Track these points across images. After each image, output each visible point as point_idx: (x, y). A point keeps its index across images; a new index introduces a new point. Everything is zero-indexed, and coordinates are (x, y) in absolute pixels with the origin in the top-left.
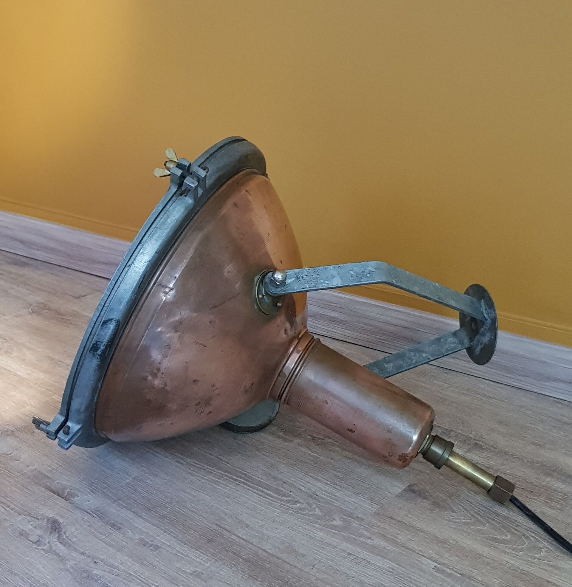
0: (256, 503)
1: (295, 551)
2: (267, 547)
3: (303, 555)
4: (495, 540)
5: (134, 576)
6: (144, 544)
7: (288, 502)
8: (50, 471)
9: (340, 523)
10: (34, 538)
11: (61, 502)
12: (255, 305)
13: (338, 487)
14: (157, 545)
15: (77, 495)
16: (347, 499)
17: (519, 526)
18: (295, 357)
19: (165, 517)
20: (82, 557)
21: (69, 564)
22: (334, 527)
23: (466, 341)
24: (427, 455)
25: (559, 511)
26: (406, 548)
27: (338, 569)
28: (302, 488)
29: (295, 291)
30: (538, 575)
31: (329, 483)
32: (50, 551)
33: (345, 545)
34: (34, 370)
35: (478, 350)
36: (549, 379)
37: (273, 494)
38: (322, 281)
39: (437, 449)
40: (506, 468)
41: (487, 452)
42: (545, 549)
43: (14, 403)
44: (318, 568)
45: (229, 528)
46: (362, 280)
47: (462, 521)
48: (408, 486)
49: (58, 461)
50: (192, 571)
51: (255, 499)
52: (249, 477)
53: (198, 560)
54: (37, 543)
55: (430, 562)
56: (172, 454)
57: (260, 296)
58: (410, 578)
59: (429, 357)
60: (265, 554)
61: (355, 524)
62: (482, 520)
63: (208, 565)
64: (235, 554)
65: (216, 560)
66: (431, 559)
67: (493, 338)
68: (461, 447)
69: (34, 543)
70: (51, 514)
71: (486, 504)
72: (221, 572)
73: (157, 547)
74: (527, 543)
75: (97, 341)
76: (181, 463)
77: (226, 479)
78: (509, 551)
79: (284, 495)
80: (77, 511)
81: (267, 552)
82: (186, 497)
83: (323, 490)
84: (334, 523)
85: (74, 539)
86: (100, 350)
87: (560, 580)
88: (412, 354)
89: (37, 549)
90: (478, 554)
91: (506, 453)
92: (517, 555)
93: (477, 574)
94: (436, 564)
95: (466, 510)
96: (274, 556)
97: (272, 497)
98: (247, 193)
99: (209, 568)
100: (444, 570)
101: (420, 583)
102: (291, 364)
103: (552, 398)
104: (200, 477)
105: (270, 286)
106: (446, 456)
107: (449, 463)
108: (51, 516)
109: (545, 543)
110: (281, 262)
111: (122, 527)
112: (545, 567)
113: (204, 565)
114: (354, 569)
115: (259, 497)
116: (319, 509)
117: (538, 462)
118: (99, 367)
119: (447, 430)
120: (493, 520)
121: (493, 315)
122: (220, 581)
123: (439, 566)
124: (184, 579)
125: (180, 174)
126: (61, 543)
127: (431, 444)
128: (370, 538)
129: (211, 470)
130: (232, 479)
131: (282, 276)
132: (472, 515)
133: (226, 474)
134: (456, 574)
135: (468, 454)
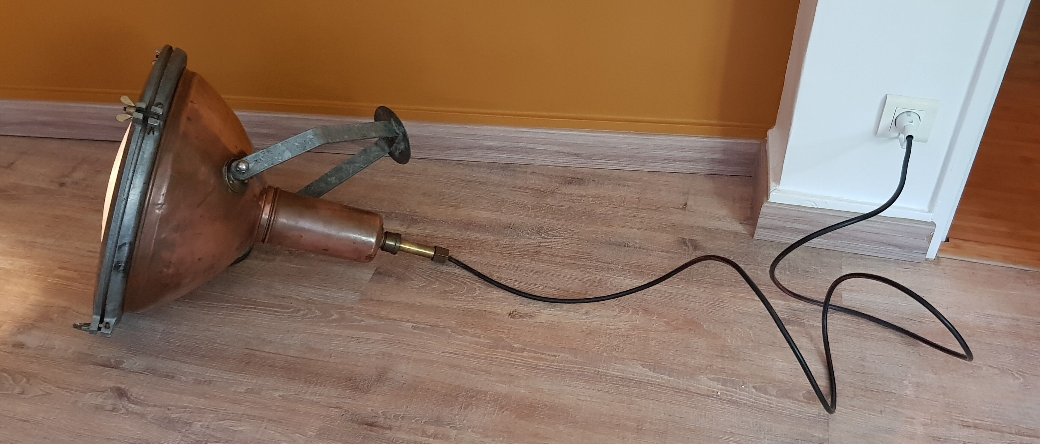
0: (269, 321)
1: (313, 349)
2: (292, 353)
3: (320, 350)
4: (445, 292)
5: (204, 409)
6: (200, 382)
7: (292, 312)
8: (89, 349)
9: (337, 316)
10: (109, 407)
11: (113, 372)
12: (229, 190)
13: (325, 288)
14: (210, 380)
15: (123, 362)
16: (335, 295)
17: (458, 276)
18: (267, 209)
19: (203, 356)
20: (156, 409)
21: (150, 417)
22: (334, 321)
23: (386, 148)
24: (384, 248)
25: (481, 256)
26: (389, 319)
27: (349, 351)
28: (298, 297)
29: (258, 172)
30: (478, 309)
31: (317, 287)
32: (128, 412)
33: (347, 332)
34: (13, 258)
35: (397, 153)
36: (449, 148)
37: (279, 310)
38: (276, 158)
39: (390, 243)
40: (438, 233)
41: (422, 223)
42: (478, 288)
43: (16, 297)
44: (334, 355)
45: (257, 349)
46: (307, 148)
47: (420, 286)
48: (376, 270)
49: (89, 338)
50: (246, 390)
51: (267, 318)
52: (255, 302)
53: (246, 380)
54: (114, 410)
55: (408, 324)
56: (183, 302)
57: (231, 182)
58: (398, 340)
59: (362, 165)
60: (292, 359)
61: (348, 313)
62: (433, 280)
63: (255, 381)
64: (270, 366)
65: (259, 376)
66: (408, 322)
67: (407, 146)
68: (403, 225)
69: (112, 411)
70: (111, 384)
71: (433, 267)
72: (267, 383)
73: (210, 382)
74: (466, 288)
75: (117, 262)
76: (194, 308)
77: (237, 309)
78: (456, 298)
79: (287, 308)
80: (132, 375)
81: (293, 357)
82: (212, 334)
83: (315, 294)
84: (333, 317)
85: (142, 397)
86: (122, 266)
87: (492, 307)
88: (348, 166)
89: (117, 415)
90: (438, 307)
91: (435, 220)
92: (462, 299)
93: (441, 322)
94: (412, 324)
95: (420, 276)
96: (299, 358)
97: (279, 312)
98: (193, 104)
99: (256, 383)
100: (419, 326)
101: (406, 341)
102: (265, 216)
103: (455, 162)
104: (214, 314)
105: (237, 174)
106: (398, 245)
107: (401, 248)
108: (112, 385)
109: (477, 284)
110: (236, 147)
111: (174, 375)
112: (480, 301)
113: (252, 383)
114: (359, 348)
115: (269, 316)
116: (318, 310)
117: (458, 221)
118: (123, 277)
119: (388, 213)
120: (440, 277)
121: (404, 130)
122: (269, 390)
123: (414, 325)
124: (242, 398)
125: (142, 117)
126: (133, 404)
127: (385, 240)
128: (362, 321)
129: (221, 305)
130: (242, 307)
131: (246, 166)
132: (425, 278)
133: (235, 305)
134: (427, 326)
135: (409, 230)
